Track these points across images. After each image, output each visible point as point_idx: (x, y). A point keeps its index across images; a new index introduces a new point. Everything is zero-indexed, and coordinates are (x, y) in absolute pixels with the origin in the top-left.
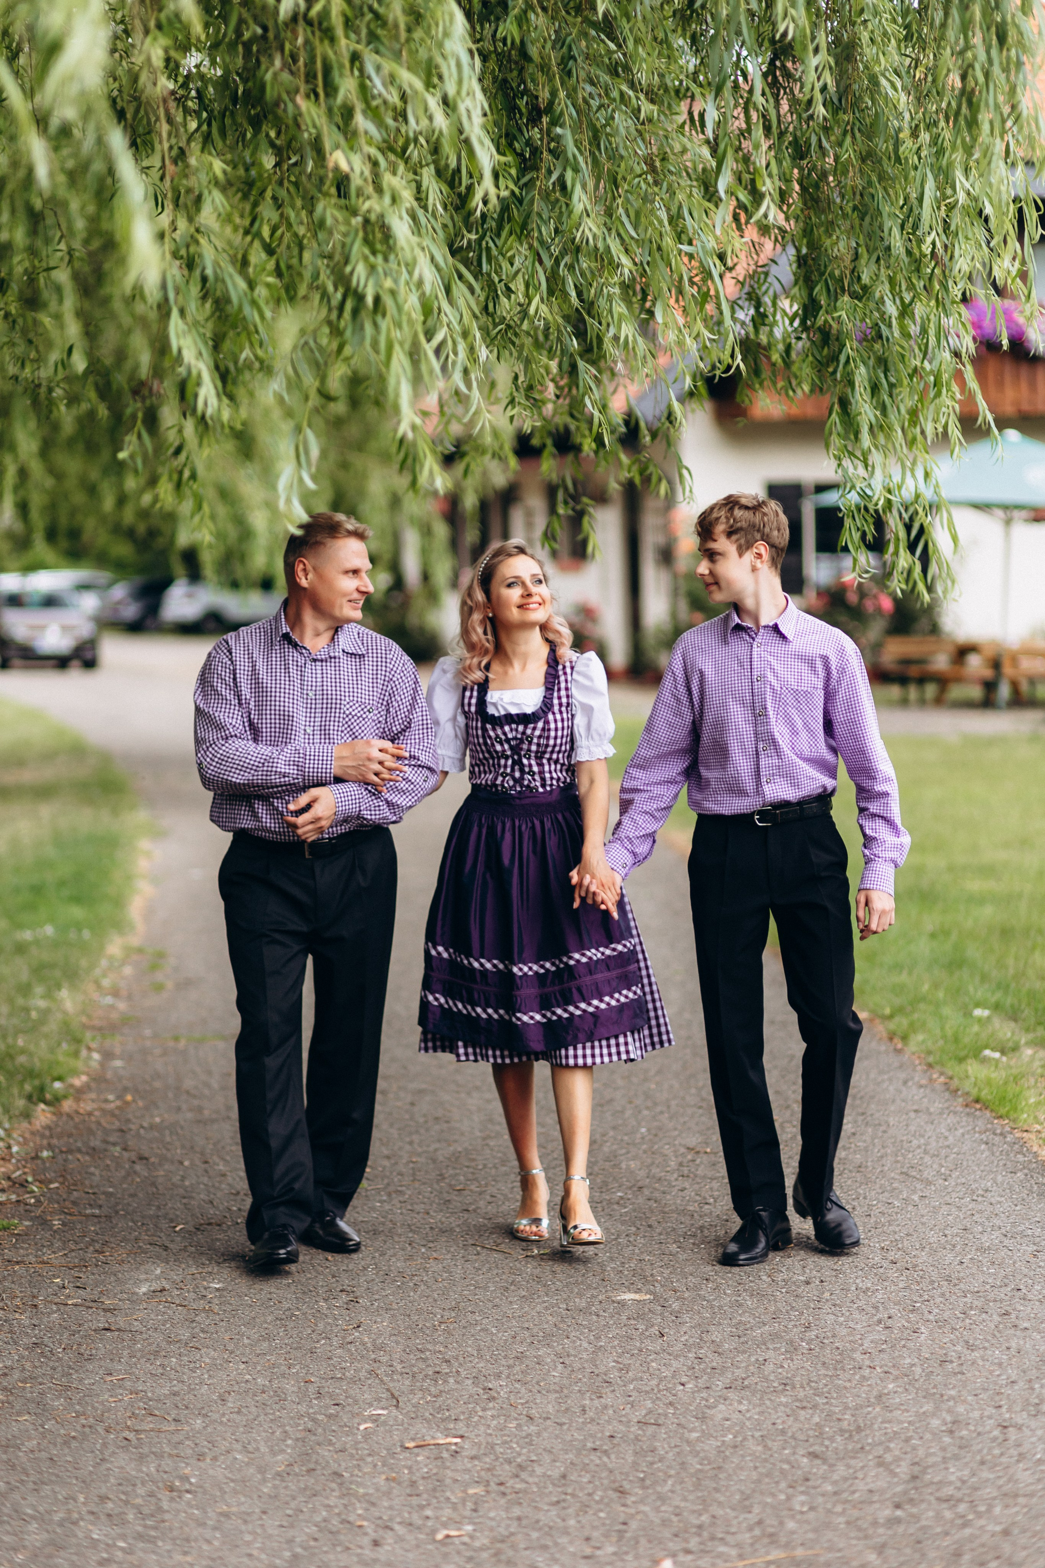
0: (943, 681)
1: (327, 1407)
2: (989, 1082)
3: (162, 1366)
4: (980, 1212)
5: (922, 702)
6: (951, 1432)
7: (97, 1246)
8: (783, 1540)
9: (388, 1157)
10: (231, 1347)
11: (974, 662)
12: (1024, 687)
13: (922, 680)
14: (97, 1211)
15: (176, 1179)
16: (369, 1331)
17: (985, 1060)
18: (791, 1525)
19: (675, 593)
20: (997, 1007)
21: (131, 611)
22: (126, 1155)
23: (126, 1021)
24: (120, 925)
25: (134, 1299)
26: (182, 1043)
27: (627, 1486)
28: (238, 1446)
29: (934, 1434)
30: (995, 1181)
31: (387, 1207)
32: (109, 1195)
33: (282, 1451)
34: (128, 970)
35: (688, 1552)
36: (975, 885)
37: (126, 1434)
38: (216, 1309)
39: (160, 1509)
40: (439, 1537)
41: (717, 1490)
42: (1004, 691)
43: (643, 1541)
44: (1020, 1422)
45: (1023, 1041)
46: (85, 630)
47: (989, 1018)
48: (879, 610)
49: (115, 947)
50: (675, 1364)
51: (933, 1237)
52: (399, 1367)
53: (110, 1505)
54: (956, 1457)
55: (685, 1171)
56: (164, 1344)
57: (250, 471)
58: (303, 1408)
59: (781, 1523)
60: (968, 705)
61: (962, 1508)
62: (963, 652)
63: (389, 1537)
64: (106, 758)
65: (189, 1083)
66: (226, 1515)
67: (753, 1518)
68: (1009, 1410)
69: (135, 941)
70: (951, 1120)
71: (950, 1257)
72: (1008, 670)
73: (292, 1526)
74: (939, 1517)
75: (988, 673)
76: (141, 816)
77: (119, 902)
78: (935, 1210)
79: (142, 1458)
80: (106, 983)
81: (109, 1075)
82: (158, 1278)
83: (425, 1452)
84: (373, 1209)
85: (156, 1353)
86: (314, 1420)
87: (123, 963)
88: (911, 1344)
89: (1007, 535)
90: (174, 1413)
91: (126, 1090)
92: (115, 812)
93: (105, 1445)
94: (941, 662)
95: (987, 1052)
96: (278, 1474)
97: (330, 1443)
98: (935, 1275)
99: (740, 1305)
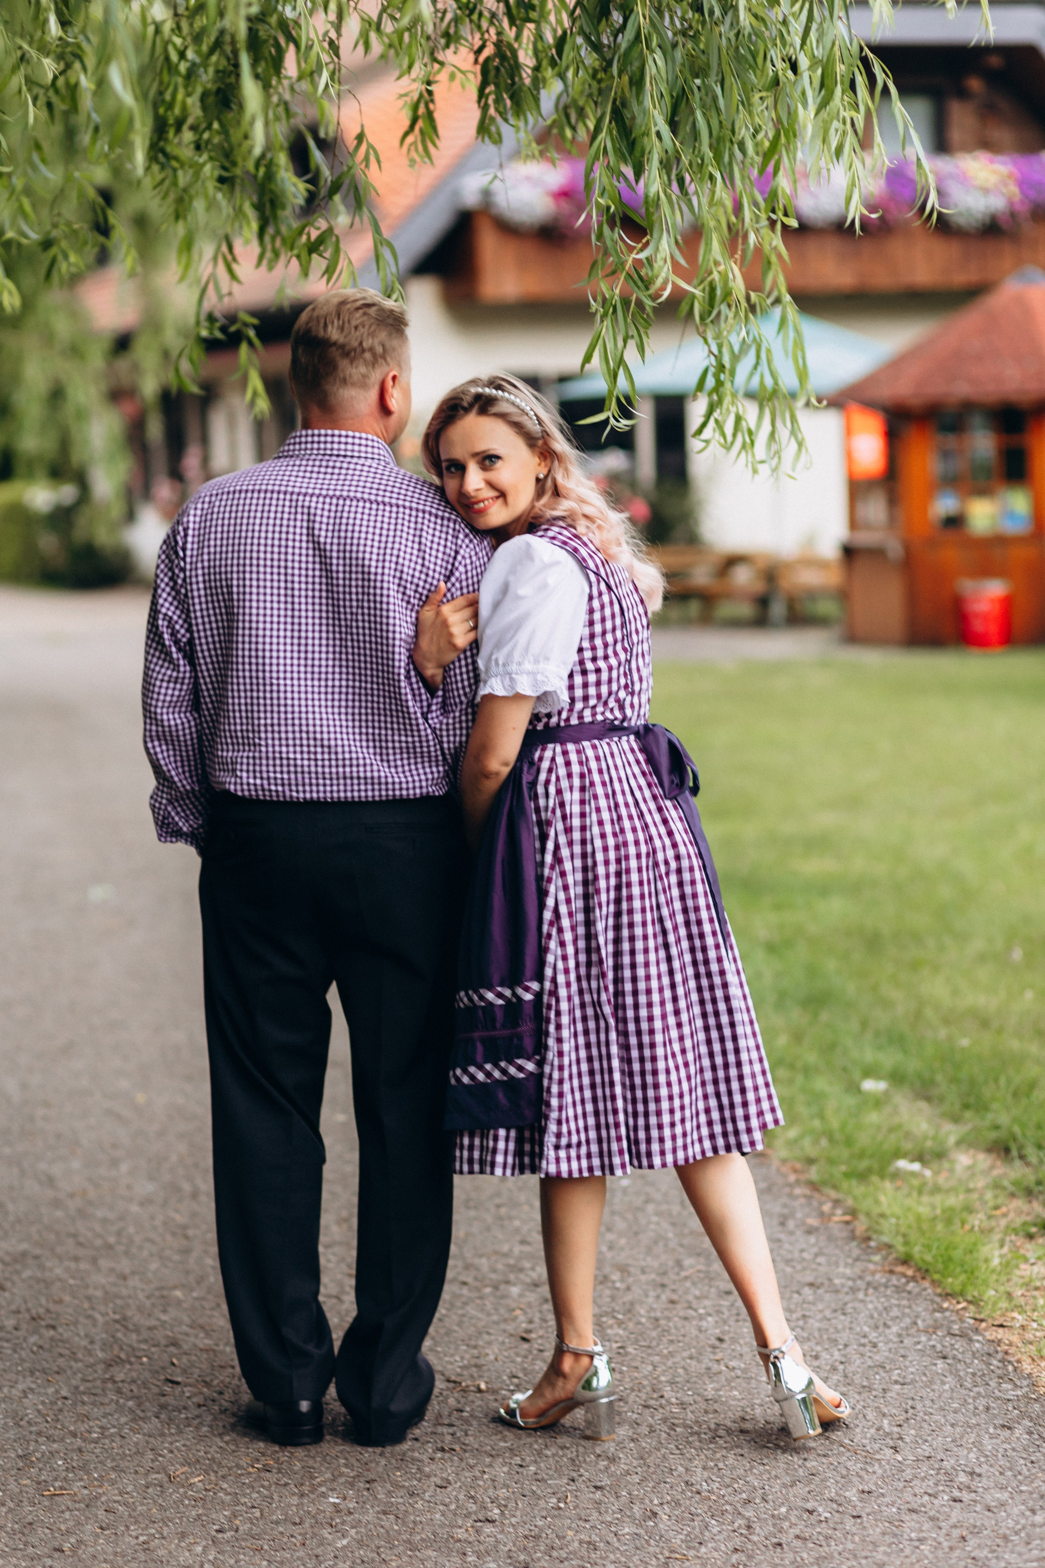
0: (706, 598)
2: (917, 1225)
11: (742, 576)
20: (897, 1078)
42: (778, 609)
45: (952, 1140)
47: (886, 1093)
62: (732, 561)
70: (873, 1303)
72: (782, 583)
75: (759, 587)
94: (703, 576)
95: (903, 1164)
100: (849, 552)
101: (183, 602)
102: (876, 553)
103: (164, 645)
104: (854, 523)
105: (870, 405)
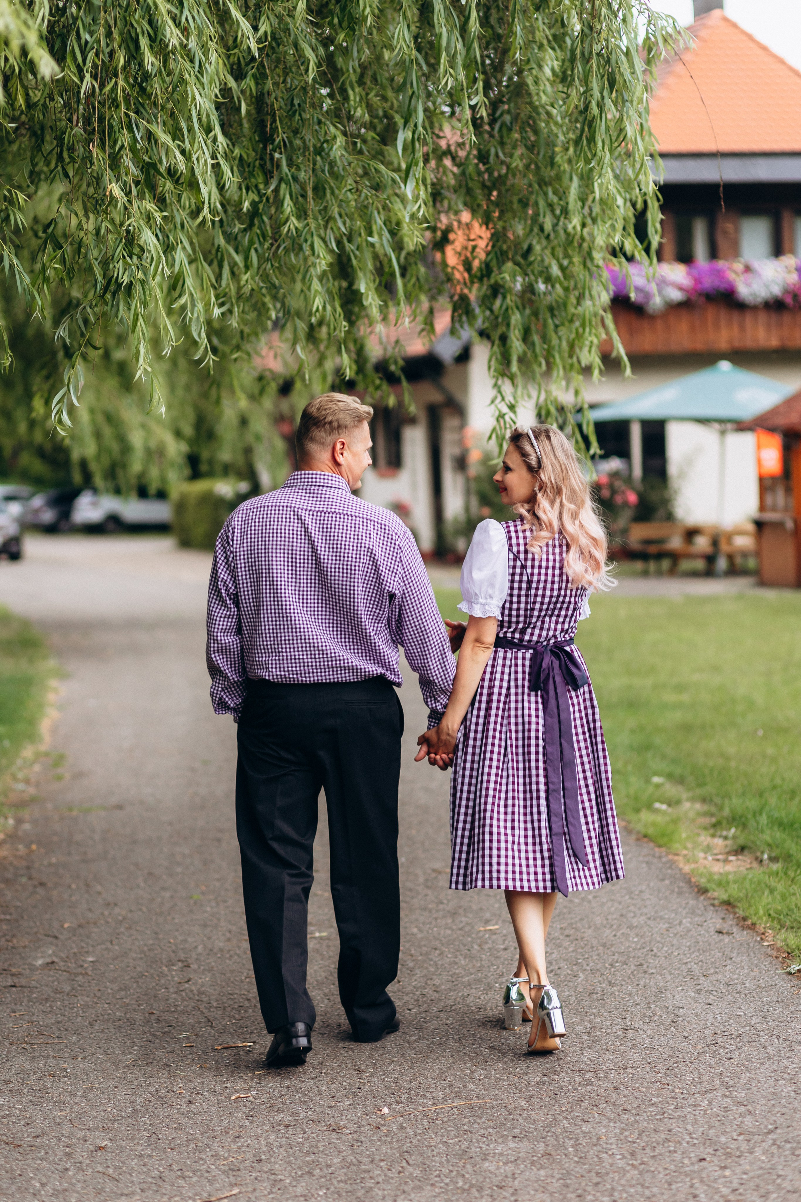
0: (675, 557)
1: (163, 1028)
2: (654, 824)
3: (51, 1006)
4: (634, 905)
5: (659, 574)
6: (589, 1033)
7: (8, 937)
8: (464, 1095)
9: (218, 880)
10: (98, 995)
11: (702, 543)
12: (738, 560)
13: (660, 556)
14: (8, 917)
15: (66, 896)
16: (195, 984)
17: (657, 811)
18: (471, 1086)
19: (467, 492)
20: (670, 776)
21: (48, 516)
22: (30, 883)
23: (34, 800)
24: (32, 737)
25: (33, 968)
26: (75, 813)
27: (363, 1067)
28: (101, 1051)
29: (577, 1034)
30: (648, 886)
31: (215, 910)
32: (17, 907)
33: (130, 1053)
34: (37, 768)
35: (399, 1102)
36: (669, 697)
37: (24, 1045)
38: (90, 973)
39: (45, 1087)
40: (233, 1097)
41: (423, 1068)
42: (722, 564)
43: (370, 1097)
44: (637, 1026)
45: (685, 798)
46: (12, 529)
47: (662, 783)
48: (626, 504)
49: (28, 752)
50: (406, 998)
51: (598, 920)
52: (215, 1004)
53: (12, 1085)
54: (589, 1047)
55: (429, 884)
56: (52, 994)
57: (129, 401)
58: (146, 1029)
59: (465, 1086)
60: (694, 574)
61: (588, 1075)
62: (691, 533)
63: (200, 1099)
64: (26, 623)
65: (78, 837)
66: (91, 1089)
67: (446, 1083)
68: (631, 1020)
69: (43, 748)
71: (608, 931)
72: (724, 547)
73: (134, 1094)
74: (572, 1080)
75: (709, 549)
76: (52, 663)
77: (32, 722)
78: (603, 904)
79: (34, 1059)
80: (20, 775)
81: (20, 833)
82: (50, 956)
83: (229, 1051)
84: (205, 912)
85: (47, 1000)
86: (154, 1035)
87: (34, 762)
88: (571, 984)
89: (722, 444)
90: (57, 1033)
91: (32, 843)
92: (31, 661)
93: (9, 1052)
94: (676, 543)
95: (657, 805)
96: (126, 1065)
97: (164, 1048)
98: (595, 942)
99: (456, 963)
100: (759, 525)
101: (233, 572)
102: (779, 525)
103: (221, 597)
104: (762, 508)
105: (771, 430)
